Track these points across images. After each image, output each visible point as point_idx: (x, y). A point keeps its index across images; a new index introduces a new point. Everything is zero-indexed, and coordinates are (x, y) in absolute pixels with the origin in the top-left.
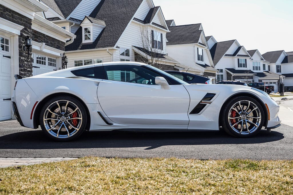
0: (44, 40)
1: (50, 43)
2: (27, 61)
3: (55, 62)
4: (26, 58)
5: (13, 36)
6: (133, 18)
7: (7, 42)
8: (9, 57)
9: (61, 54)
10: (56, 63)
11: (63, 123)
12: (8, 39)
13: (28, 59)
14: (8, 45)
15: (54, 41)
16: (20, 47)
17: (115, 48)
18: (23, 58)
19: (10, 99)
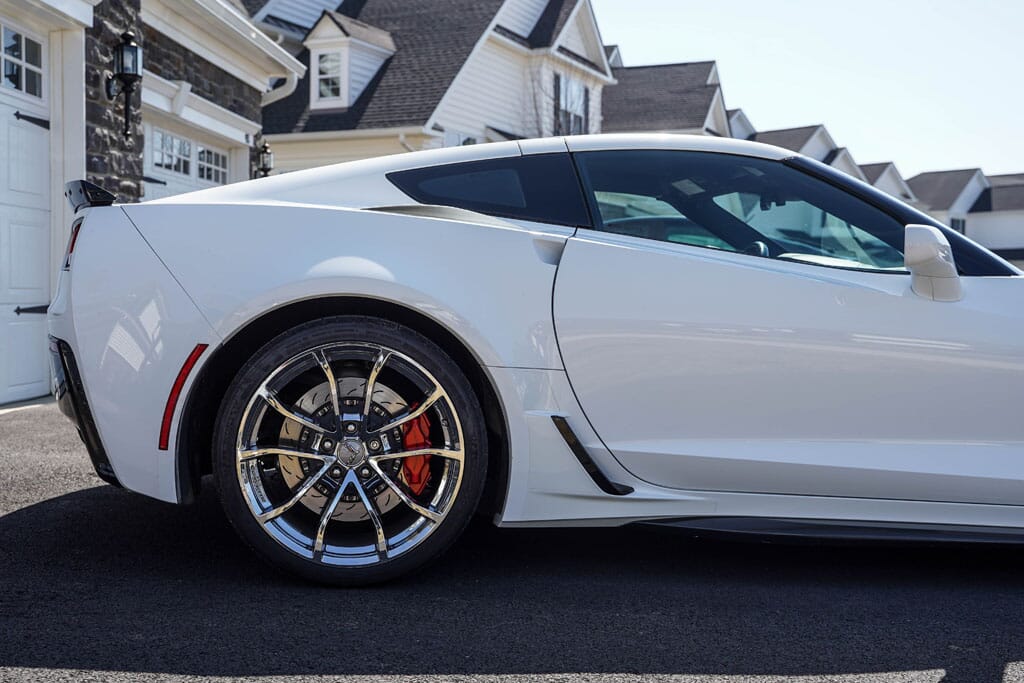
0: (186, 71)
1: (208, 88)
2: (122, 148)
3: (224, 166)
4: (117, 134)
5: (62, 30)
6: (493, 25)
7: (34, 53)
8: (45, 124)
9: (247, 136)
10: (227, 171)
11: (351, 477)
12: (37, 39)
13: (127, 136)
14: (40, 66)
15: (221, 82)
16: (92, 80)
17: (427, 129)
18: (106, 132)
19: (43, 310)
